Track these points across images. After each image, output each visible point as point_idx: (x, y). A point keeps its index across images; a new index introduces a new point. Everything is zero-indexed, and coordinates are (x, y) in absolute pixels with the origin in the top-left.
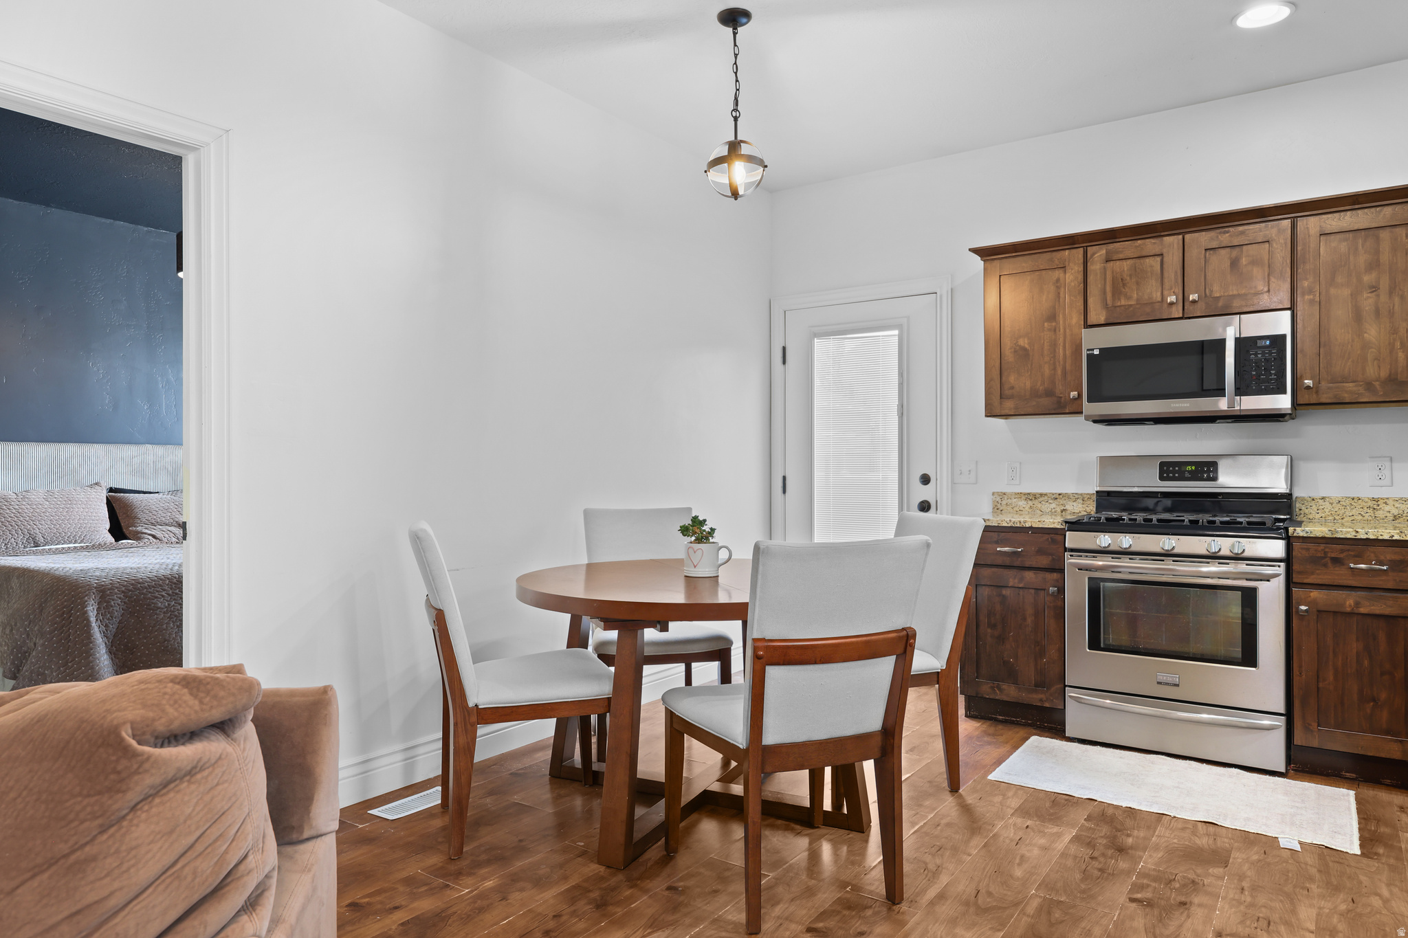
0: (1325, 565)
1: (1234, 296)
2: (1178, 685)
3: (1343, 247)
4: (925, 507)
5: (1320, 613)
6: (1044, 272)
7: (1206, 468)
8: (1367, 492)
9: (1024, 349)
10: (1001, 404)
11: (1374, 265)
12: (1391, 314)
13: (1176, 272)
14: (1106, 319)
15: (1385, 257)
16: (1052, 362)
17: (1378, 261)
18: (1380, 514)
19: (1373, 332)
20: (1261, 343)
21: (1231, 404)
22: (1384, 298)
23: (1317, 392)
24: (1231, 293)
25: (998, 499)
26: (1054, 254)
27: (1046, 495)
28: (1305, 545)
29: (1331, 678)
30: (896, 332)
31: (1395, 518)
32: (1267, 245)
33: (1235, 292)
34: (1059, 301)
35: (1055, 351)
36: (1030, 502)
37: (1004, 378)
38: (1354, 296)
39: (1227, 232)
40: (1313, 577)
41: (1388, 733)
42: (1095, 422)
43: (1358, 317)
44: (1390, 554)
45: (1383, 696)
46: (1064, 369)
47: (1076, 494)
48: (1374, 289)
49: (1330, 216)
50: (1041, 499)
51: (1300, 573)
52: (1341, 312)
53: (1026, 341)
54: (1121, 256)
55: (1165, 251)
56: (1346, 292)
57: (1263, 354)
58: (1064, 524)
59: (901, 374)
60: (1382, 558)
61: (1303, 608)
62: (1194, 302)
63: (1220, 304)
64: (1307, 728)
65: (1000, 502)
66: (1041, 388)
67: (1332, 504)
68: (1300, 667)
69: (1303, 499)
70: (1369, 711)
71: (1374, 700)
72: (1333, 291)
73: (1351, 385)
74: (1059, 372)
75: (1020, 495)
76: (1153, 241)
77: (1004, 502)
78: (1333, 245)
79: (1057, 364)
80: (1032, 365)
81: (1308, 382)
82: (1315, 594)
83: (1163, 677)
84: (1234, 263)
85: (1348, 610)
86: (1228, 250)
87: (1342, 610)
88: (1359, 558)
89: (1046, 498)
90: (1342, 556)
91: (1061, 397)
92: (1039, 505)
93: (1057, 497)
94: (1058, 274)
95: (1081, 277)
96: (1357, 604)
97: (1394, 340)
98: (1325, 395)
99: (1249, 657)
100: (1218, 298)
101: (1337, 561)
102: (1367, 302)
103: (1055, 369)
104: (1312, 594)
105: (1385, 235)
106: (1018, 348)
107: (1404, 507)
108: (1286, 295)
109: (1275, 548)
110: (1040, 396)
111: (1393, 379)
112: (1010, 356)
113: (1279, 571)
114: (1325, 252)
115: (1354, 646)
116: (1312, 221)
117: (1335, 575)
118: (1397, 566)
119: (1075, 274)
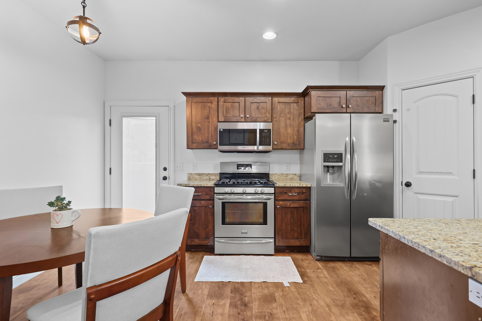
0: (283, 194)
1: (258, 117)
2: (247, 233)
3: (283, 107)
4: (165, 178)
5: (282, 207)
6: (205, 103)
7: (249, 166)
8: (285, 172)
9: (199, 127)
10: (192, 145)
11: (290, 113)
12: (293, 126)
13: (243, 108)
14: (224, 120)
15: (292, 111)
16: (208, 132)
17: (290, 111)
18: (288, 178)
19: (289, 130)
20: (265, 131)
21: (258, 148)
22: (292, 122)
23: (277, 146)
24: (257, 116)
25: (190, 175)
26: (208, 98)
27: (204, 174)
28: (278, 189)
29: (284, 226)
30: (155, 118)
31: (291, 179)
32: (265, 103)
33: (258, 116)
34: (210, 113)
35: (209, 129)
36: (200, 176)
37: (193, 136)
38: (285, 120)
39: (256, 98)
40: (280, 198)
41: (297, 239)
42: (221, 152)
43: (286, 126)
44: (297, 190)
45: (296, 229)
46: (212, 134)
47: (213, 173)
48: (290, 119)
49: (280, 98)
50: (203, 175)
51: (277, 197)
52: (282, 124)
53: (200, 125)
54: (228, 101)
55: (240, 102)
56: (284, 119)
57: (266, 134)
58: (214, 185)
59: (156, 133)
60: (296, 191)
61: (278, 207)
62: (248, 117)
63: (254, 119)
64: (279, 241)
65: (190, 176)
66: (204, 140)
67: (277, 175)
68: (277, 223)
69: (271, 174)
70: (292, 233)
71: (294, 230)
72: (281, 118)
73: (285, 144)
74: (210, 135)
75: (197, 174)
76: (237, 98)
77: (191, 177)
78: (281, 106)
79: (210, 133)
80: (202, 133)
81: (276, 143)
82: (281, 202)
83: (243, 231)
84: (258, 108)
85: (288, 206)
86: (256, 103)
87: (287, 206)
88: (290, 192)
89: (204, 175)
90: (287, 191)
91: (211, 144)
92: (202, 177)
93: (208, 174)
94: (210, 104)
95: (217, 106)
96: (290, 205)
97: (294, 133)
98: (279, 147)
99: (265, 223)
100: (254, 117)
101: (286, 193)
102: (288, 122)
103: (209, 135)
104: (280, 203)
105: (292, 105)
106: (197, 127)
107: (293, 176)
108: (270, 118)
109: (272, 190)
110: (204, 143)
111: (293, 143)
112: (195, 129)
113: (273, 197)
114: (279, 107)
115: (289, 216)
116: (276, 98)
117: (285, 197)
118: (299, 193)
119: (215, 105)
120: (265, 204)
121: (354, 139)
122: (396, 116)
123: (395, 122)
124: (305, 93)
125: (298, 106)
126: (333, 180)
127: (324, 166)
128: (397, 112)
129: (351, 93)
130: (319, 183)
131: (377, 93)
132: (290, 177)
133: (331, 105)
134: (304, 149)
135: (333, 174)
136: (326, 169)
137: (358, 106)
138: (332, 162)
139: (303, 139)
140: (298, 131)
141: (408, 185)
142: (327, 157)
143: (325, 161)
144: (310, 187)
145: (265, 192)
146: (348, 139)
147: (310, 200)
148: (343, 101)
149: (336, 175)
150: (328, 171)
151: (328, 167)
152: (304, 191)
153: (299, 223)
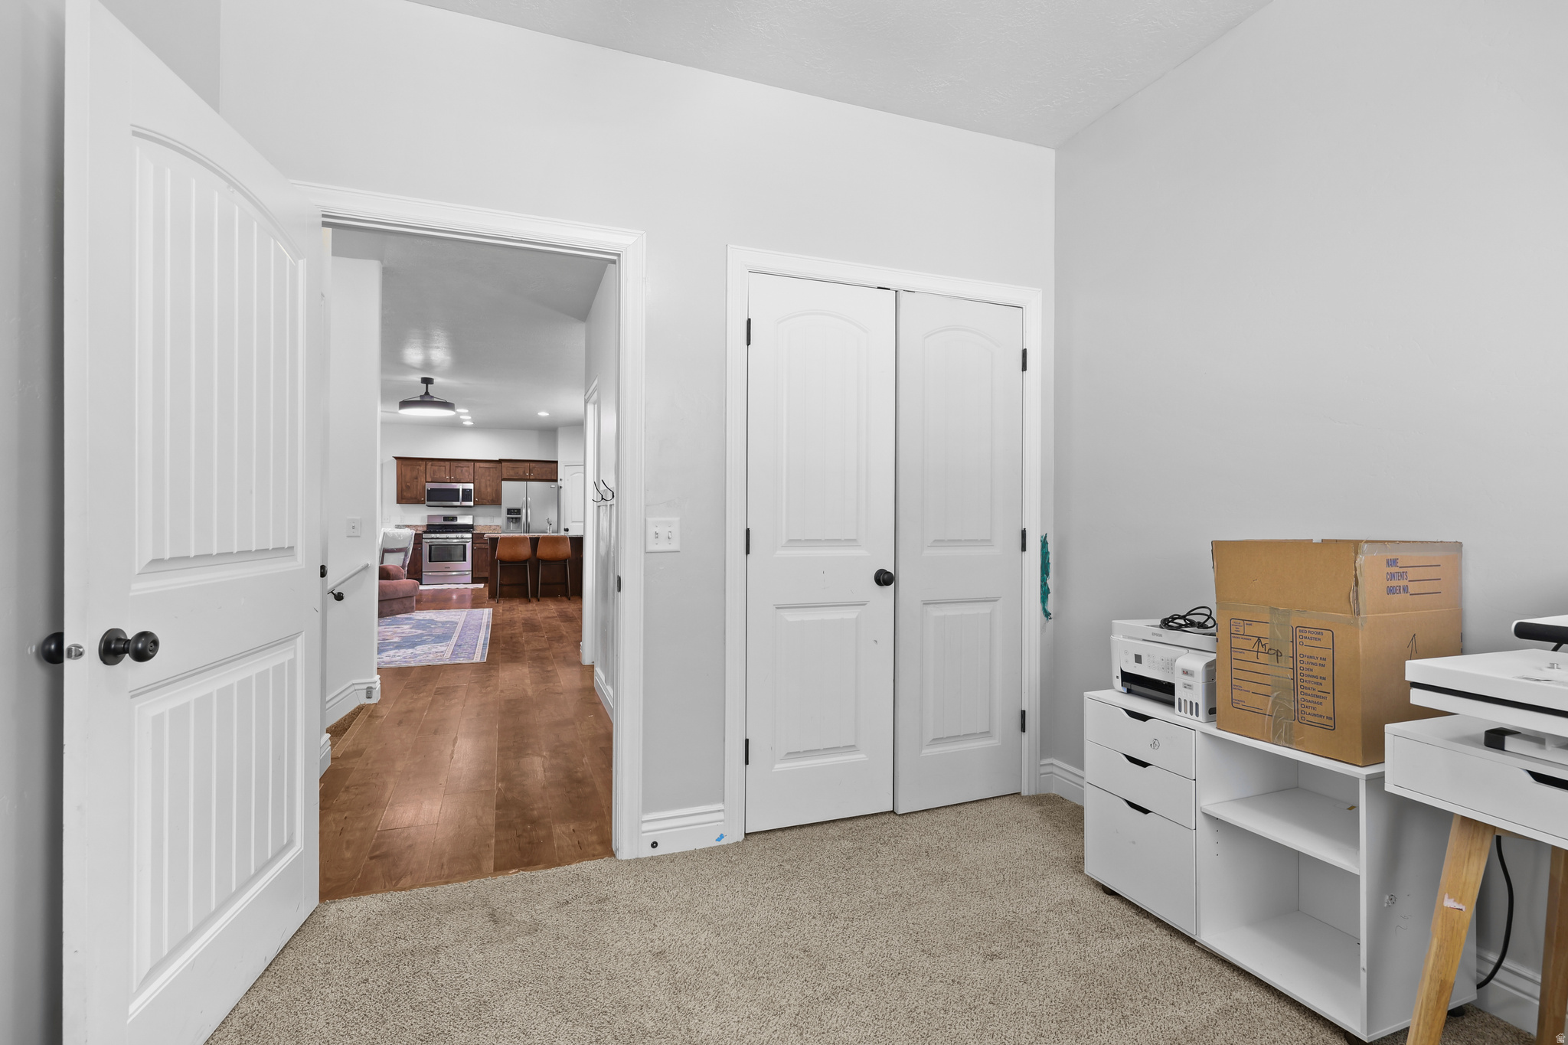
0: (479, 539)
2: (449, 567)
3: (484, 471)
5: (478, 549)
6: (414, 466)
7: (454, 518)
8: (489, 524)
9: (409, 486)
10: (401, 500)
11: (489, 475)
12: (491, 484)
13: (448, 471)
14: (432, 480)
15: (491, 474)
16: (416, 490)
18: (491, 529)
19: (489, 490)
20: (467, 490)
21: (460, 503)
23: (478, 502)
26: (417, 462)
27: (412, 525)
28: (476, 535)
29: (480, 562)
31: (494, 529)
32: (468, 468)
33: (461, 478)
34: (419, 475)
35: (417, 487)
37: (402, 493)
38: (486, 481)
39: (460, 463)
40: (477, 541)
42: (428, 506)
43: (486, 486)
47: (424, 524)
48: (489, 481)
49: (481, 463)
51: (474, 540)
52: (483, 485)
53: (409, 484)
54: (435, 465)
55: (445, 465)
56: (482, 480)
57: (467, 492)
58: (425, 532)
61: (475, 547)
62: (452, 479)
63: (458, 480)
64: (475, 572)
66: (413, 496)
68: (474, 560)
69: (474, 525)
72: (480, 480)
73: (483, 501)
74: (419, 492)
75: (404, 525)
76: (442, 462)
78: (482, 470)
79: (418, 490)
80: (410, 490)
81: (477, 499)
83: (445, 566)
84: (462, 471)
86: (460, 467)
87: (482, 547)
88: (484, 537)
91: (419, 499)
93: (416, 524)
94: (418, 467)
95: (424, 469)
96: (484, 546)
97: (493, 491)
98: (480, 502)
99: (465, 560)
101: (481, 538)
102: (488, 483)
103: (417, 492)
104: (477, 545)
106: (406, 485)
107: (495, 527)
108: (471, 479)
109: (471, 535)
110: (413, 499)
111: (492, 500)
112: (404, 487)
113: (470, 541)
114: (479, 471)
115: (484, 555)
116: (478, 464)
117: (481, 541)
119: (422, 468)
120: (465, 546)
121: (529, 499)
122: (562, 484)
123: (561, 487)
124: (499, 462)
125: (493, 470)
126: (514, 529)
127: (508, 518)
128: (564, 481)
129: (533, 465)
130: (503, 533)
131: (554, 465)
132: (493, 527)
133: (515, 473)
135: (514, 523)
136: (509, 521)
137: (538, 474)
138: (513, 515)
139: (501, 497)
140: (496, 490)
141: (566, 530)
142: (510, 511)
143: (508, 514)
144: (497, 537)
145: (464, 538)
146: (524, 498)
148: (527, 471)
149: (517, 524)
150: (510, 523)
151: (510, 519)
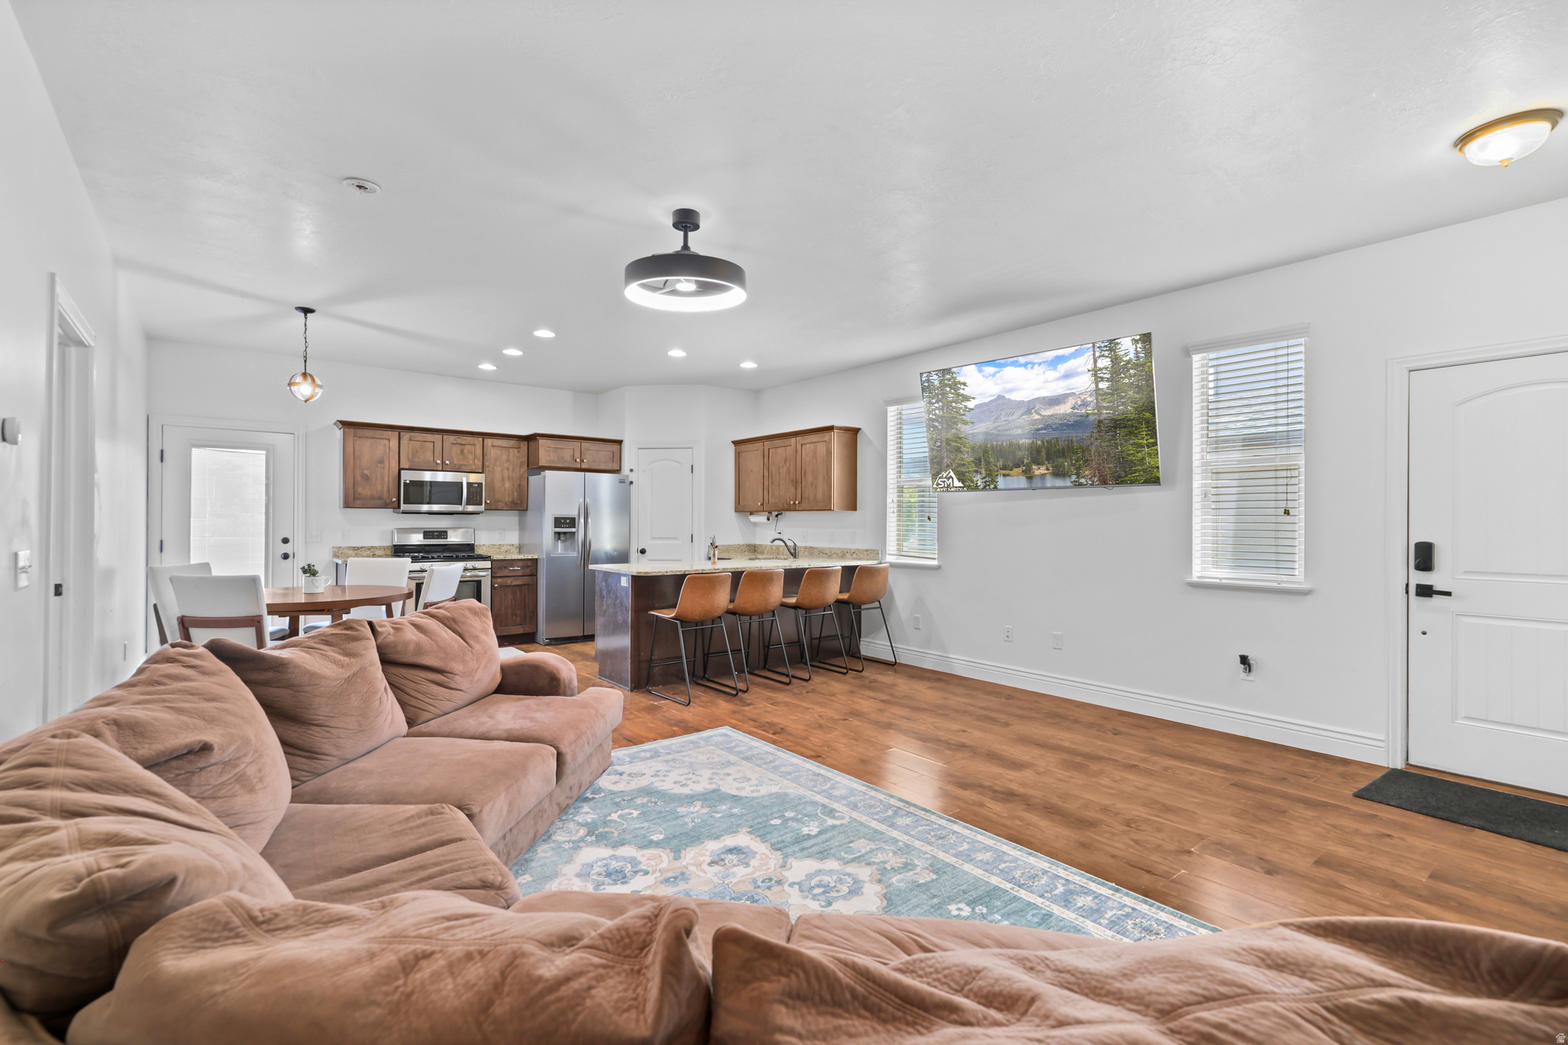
0: (503, 569)
1: (461, 465)
3: (499, 452)
4: (286, 556)
5: (501, 586)
6: (378, 440)
7: (442, 534)
8: (500, 542)
9: (367, 475)
10: (352, 501)
11: (508, 461)
12: (513, 479)
13: (440, 450)
14: (411, 467)
15: (511, 458)
16: (381, 483)
17: (509, 459)
18: (501, 550)
19: (507, 485)
20: (474, 485)
21: (464, 509)
22: (510, 472)
23: (491, 505)
25: (336, 550)
26: (383, 431)
28: (496, 563)
29: (504, 609)
30: (264, 452)
31: (506, 551)
32: (473, 446)
33: (462, 463)
34: (385, 455)
35: (383, 478)
36: (356, 551)
37: (353, 488)
38: (502, 470)
39: (459, 438)
40: (499, 574)
41: (518, 625)
42: (403, 512)
43: (503, 479)
44: (521, 564)
45: (518, 612)
46: (391, 487)
47: (381, 546)
48: (508, 469)
49: (494, 440)
50: (362, 549)
51: (494, 573)
52: (498, 476)
53: (368, 472)
54: (416, 439)
55: (435, 440)
56: (499, 469)
57: (475, 489)
60: (518, 565)
61: (496, 585)
62: (447, 465)
63: (457, 466)
66: (376, 495)
67: (486, 547)
69: (478, 543)
70: (515, 618)
71: (516, 614)
72: (495, 468)
73: (502, 502)
74: (385, 488)
75: (350, 548)
76: (430, 435)
77: (340, 552)
78: (496, 451)
79: (388, 485)
80: (371, 483)
81: (488, 501)
82: (499, 580)
84: (462, 451)
85: (509, 584)
86: (460, 445)
87: (507, 584)
88: (512, 566)
89: (364, 548)
90: (507, 565)
91: (388, 501)
92: (361, 553)
93: (371, 548)
94: (385, 442)
95: (397, 445)
96: (512, 582)
97: (513, 488)
98: (493, 506)
100: (456, 464)
101: (505, 567)
102: (506, 473)
103: (383, 487)
105: (511, 450)
106: (363, 474)
107: (509, 547)
108: (481, 467)
109: (488, 564)
110: (375, 499)
111: (513, 502)
113: (489, 572)
114: (493, 453)
115: (510, 597)
116: (489, 440)
117: (505, 573)
118: (523, 567)
119: (394, 443)
120: (479, 583)
121: (587, 500)
122: (632, 477)
123: (631, 483)
124: (531, 439)
125: (519, 452)
126: (565, 549)
127: (555, 533)
128: (634, 472)
129: (585, 444)
130: (548, 555)
131: (615, 447)
132: (504, 548)
133: (563, 458)
134: (527, 510)
135: (564, 541)
136: (557, 536)
137: (594, 461)
138: (564, 527)
139: (526, 497)
140: (519, 486)
141: (643, 552)
142: (558, 522)
143: (555, 527)
144: (537, 559)
145: (479, 567)
146: (582, 500)
147: (536, 575)
148: (577, 455)
149: (568, 543)
150: (559, 539)
151: (559, 533)
152: (529, 564)
153: (523, 604)
